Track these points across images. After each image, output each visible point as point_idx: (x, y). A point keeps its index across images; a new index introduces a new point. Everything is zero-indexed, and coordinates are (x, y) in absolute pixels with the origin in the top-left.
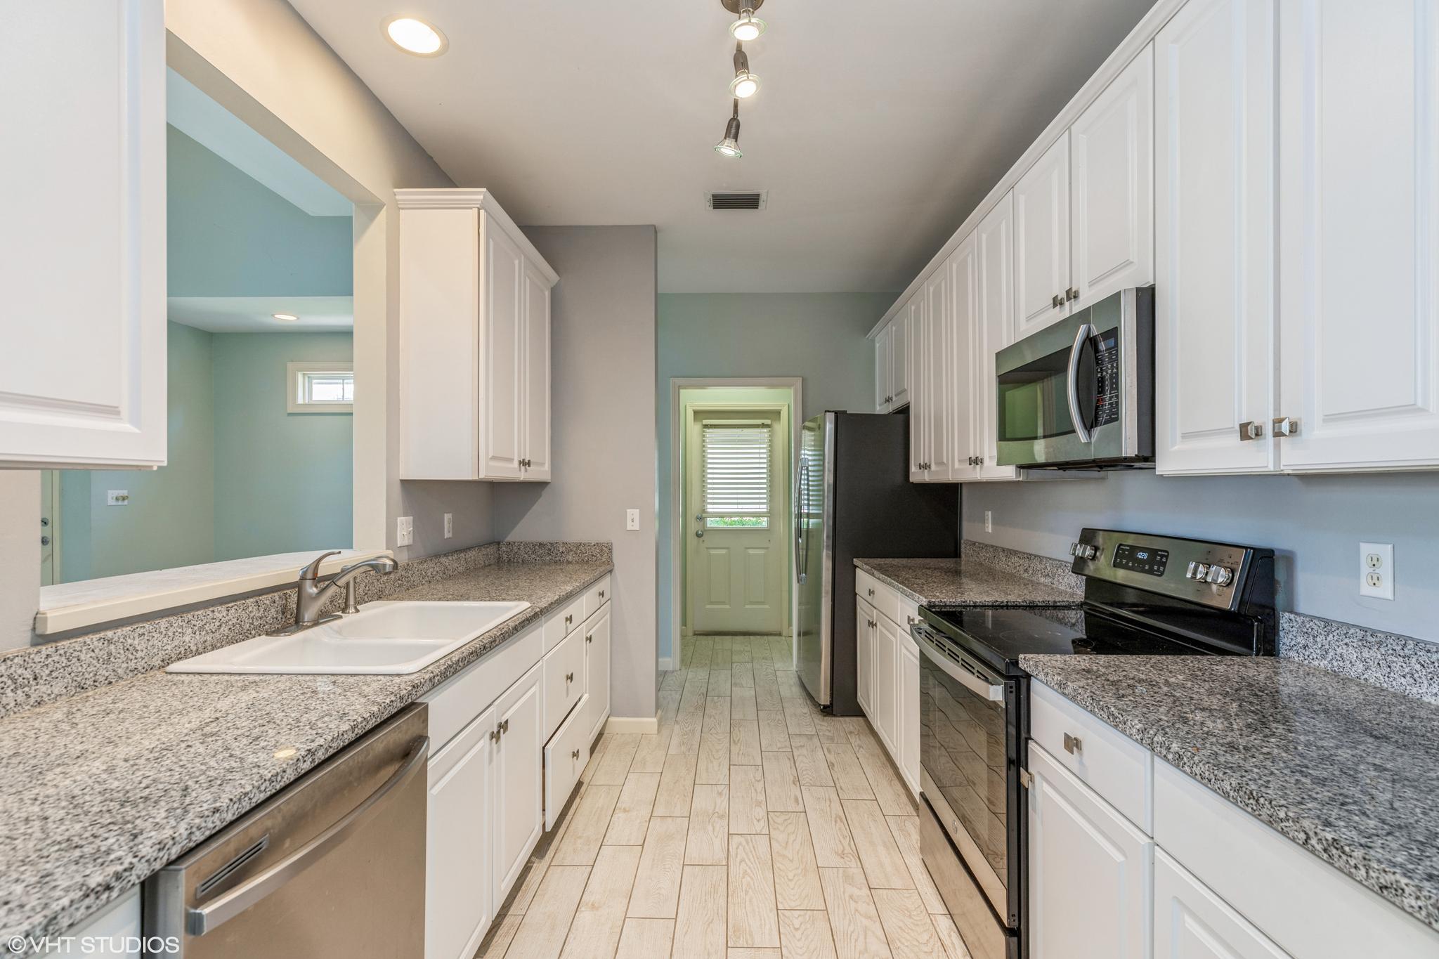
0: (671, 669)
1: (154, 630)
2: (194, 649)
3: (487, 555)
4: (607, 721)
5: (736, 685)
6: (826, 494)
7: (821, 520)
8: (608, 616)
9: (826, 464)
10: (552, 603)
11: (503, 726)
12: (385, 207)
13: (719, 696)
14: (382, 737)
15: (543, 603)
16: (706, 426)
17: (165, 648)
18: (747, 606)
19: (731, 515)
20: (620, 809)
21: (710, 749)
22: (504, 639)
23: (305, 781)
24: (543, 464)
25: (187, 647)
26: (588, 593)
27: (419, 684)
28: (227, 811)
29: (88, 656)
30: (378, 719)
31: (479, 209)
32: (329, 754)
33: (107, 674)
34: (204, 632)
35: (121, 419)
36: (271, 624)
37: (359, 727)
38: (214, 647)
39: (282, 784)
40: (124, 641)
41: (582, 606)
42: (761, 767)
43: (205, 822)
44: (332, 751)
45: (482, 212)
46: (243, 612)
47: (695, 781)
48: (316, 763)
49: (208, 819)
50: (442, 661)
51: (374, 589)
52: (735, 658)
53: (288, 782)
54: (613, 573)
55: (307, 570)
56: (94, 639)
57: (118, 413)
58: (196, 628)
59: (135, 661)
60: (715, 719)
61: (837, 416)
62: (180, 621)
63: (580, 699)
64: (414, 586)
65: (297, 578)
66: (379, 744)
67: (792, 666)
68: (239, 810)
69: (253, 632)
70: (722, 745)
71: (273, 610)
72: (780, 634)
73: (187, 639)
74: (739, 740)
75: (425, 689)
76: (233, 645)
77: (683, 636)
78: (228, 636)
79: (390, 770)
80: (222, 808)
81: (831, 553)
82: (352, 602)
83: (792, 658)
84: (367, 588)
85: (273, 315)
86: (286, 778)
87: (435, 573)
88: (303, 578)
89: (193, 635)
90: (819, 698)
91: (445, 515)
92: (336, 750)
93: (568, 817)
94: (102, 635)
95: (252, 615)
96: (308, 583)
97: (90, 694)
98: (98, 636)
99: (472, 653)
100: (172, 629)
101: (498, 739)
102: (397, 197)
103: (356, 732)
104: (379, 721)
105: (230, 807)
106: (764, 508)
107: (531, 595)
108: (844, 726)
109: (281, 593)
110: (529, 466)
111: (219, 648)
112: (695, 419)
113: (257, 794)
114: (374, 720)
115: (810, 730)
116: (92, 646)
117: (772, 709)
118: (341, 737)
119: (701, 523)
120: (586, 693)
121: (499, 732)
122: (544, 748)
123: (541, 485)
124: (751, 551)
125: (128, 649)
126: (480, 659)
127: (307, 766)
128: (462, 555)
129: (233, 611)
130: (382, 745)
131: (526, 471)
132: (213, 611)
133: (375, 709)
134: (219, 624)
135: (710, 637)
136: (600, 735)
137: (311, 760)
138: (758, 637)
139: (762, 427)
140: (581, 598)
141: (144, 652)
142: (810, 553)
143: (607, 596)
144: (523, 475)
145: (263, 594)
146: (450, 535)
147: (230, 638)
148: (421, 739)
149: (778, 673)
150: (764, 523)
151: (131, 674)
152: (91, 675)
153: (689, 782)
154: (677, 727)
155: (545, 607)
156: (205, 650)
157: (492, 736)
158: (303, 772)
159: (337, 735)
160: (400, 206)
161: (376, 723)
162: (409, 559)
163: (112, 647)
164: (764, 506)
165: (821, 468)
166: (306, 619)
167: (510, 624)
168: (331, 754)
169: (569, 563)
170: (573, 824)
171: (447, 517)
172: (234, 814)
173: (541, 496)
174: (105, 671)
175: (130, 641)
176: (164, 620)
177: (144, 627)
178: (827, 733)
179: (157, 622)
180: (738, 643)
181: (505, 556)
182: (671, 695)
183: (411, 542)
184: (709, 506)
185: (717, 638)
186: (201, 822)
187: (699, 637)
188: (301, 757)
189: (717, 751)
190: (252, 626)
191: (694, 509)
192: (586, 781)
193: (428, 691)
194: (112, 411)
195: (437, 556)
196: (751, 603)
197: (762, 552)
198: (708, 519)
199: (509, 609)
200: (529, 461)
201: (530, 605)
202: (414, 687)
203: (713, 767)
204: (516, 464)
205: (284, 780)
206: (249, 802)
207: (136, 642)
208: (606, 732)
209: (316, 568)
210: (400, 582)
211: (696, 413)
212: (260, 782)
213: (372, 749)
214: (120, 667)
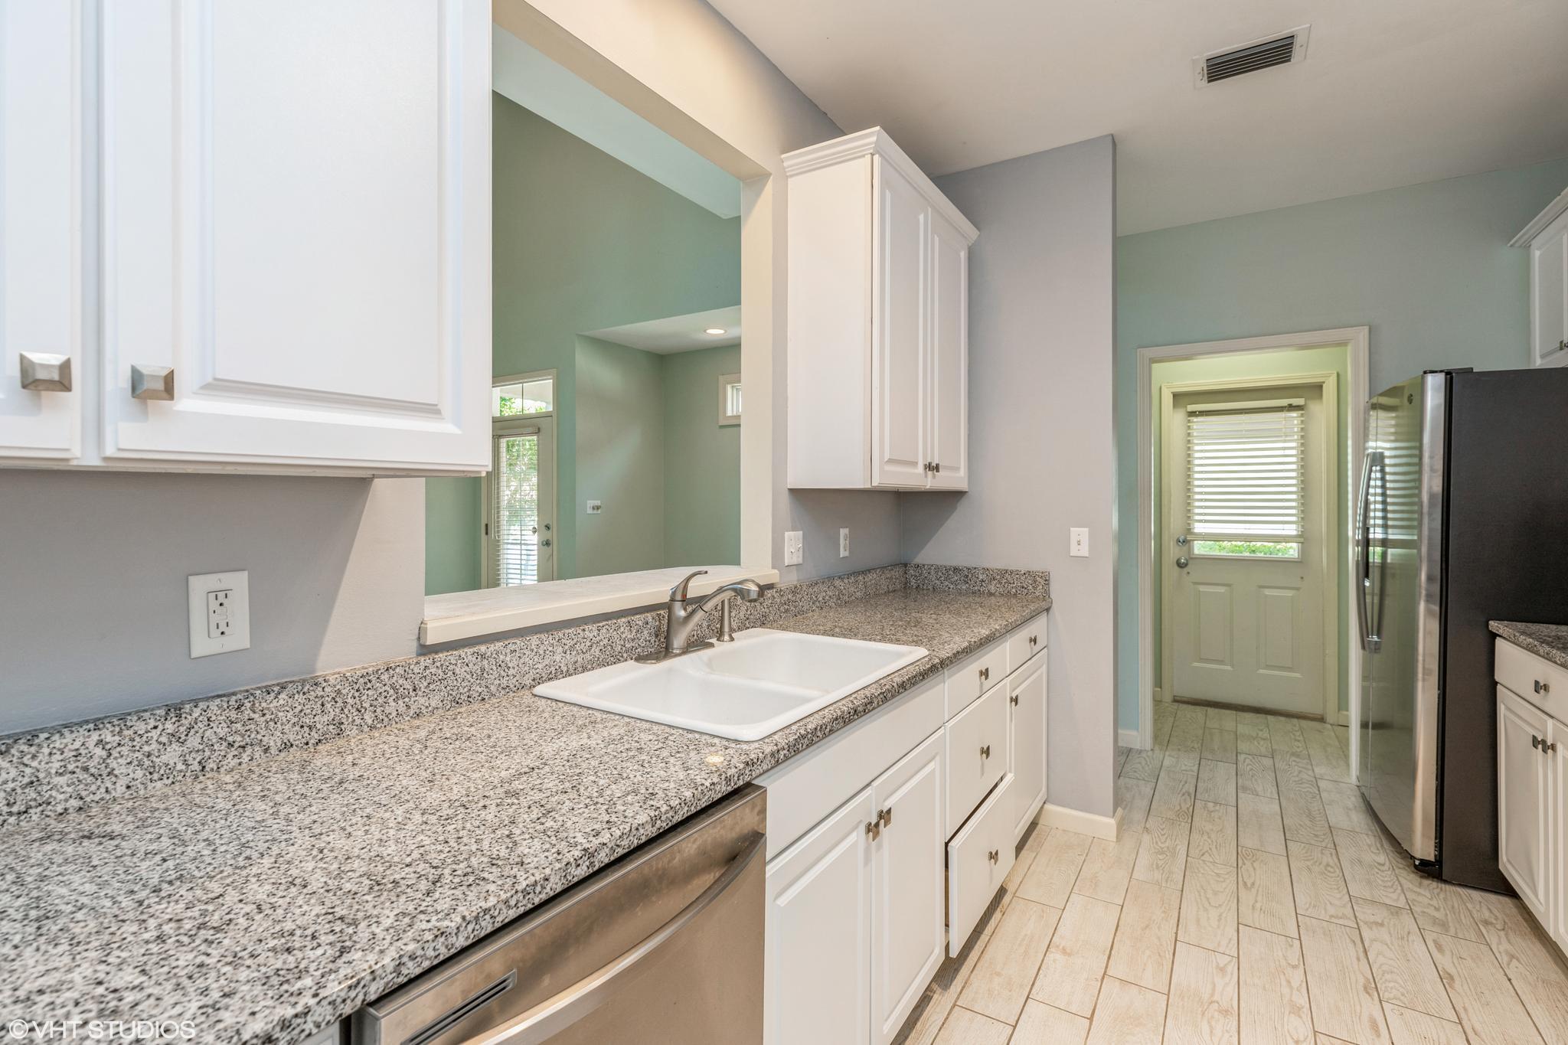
0: (1138, 747)
1: (525, 647)
2: (565, 669)
3: (891, 578)
4: (1042, 807)
5: (1245, 789)
6: (1425, 509)
7: (1415, 551)
8: (1045, 667)
9: (1426, 459)
10: (958, 652)
11: (885, 816)
12: (771, 177)
13: (1216, 803)
14: (696, 835)
15: (946, 652)
16: (1192, 414)
17: (536, 666)
18: (1261, 671)
19: (1230, 537)
20: (1058, 947)
21: (1202, 887)
22: (885, 700)
23: (581, 891)
24: (957, 469)
25: (557, 667)
26: (1012, 639)
27: (755, 760)
28: (456, 934)
29: (463, 670)
30: (693, 808)
31: (872, 155)
32: (616, 855)
33: (480, 690)
34: (575, 652)
35: (443, 419)
36: (643, 647)
37: (662, 818)
38: (584, 669)
39: (543, 897)
40: (496, 657)
41: (1003, 656)
42: (1298, 942)
43: (423, 948)
44: (620, 852)
45: (876, 157)
46: (615, 633)
47: (1176, 933)
48: (595, 869)
49: (426, 945)
50: (794, 728)
51: (756, 613)
52: (1243, 746)
53: (552, 894)
54: (1051, 612)
55: (675, 591)
56: (469, 653)
57: (438, 412)
58: (566, 647)
59: (507, 678)
60: (1209, 837)
61: (1452, 378)
62: (550, 638)
63: (1002, 779)
64: (801, 612)
65: (667, 599)
66: (689, 845)
67: (1348, 774)
68: (476, 933)
69: (625, 655)
70: (1224, 885)
71: (646, 632)
72: (1321, 719)
73: (558, 658)
74: (1253, 884)
75: (765, 767)
76: (604, 669)
77: (1157, 702)
78: (598, 658)
79: (708, 878)
80: (449, 930)
81: (1437, 608)
82: (726, 629)
83: (1348, 765)
84: (749, 613)
85: (705, 331)
86: (548, 888)
87: (827, 598)
88: (673, 600)
89: (564, 655)
90: (1412, 845)
91: (841, 529)
92: (627, 850)
93: (984, 938)
94: (475, 649)
95: (624, 636)
96: (678, 605)
97: (462, 710)
98: (471, 650)
99: (836, 719)
100: (542, 647)
101: (876, 834)
102: (785, 164)
103: (657, 826)
104: (693, 810)
105: (462, 929)
106: (1292, 530)
107: (933, 638)
108: (1470, 906)
109: (654, 614)
110: (938, 471)
111: (590, 670)
112: (1175, 405)
113: (505, 911)
114: (686, 808)
115: (1395, 898)
116: (466, 660)
117: (1313, 842)
118: (634, 831)
119: (1185, 548)
120: (1010, 772)
121: (877, 825)
122: (947, 844)
123: (955, 496)
124: (1267, 592)
125: (500, 666)
126: (848, 726)
127: (582, 872)
128: (861, 578)
129: (604, 631)
130: (695, 846)
131: (934, 477)
132: (584, 630)
133: (688, 794)
134: (589, 644)
135: (1198, 709)
136: (1034, 825)
137: (587, 863)
138: (1282, 719)
139: (1289, 411)
140: (1004, 644)
141: (516, 670)
142: (1388, 602)
143: (1041, 643)
144: (930, 483)
145: (637, 614)
146: (847, 554)
147: (601, 659)
148: (755, 839)
149: (1322, 784)
150: (1292, 550)
151: (503, 692)
152: (466, 690)
153: (1168, 934)
154: (1146, 838)
155: (948, 658)
156: (576, 671)
157: (869, 829)
158: (576, 880)
159: (628, 829)
160: (788, 174)
161: (689, 814)
162: (798, 580)
163: (485, 662)
164: (1294, 526)
165: (1416, 468)
166: (675, 646)
167: (895, 680)
168: (619, 855)
169: (991, 594)
170: (990, 949)
171: (844, 532)
172: (468, 938)
173: (956, 508)
174: (478, 687)
175: (502, 657)
176: (535, 637)
177: (516, 643)
178: (1431, 911)
179: (528, 639)
180: (1247, 724)
181: (913, 582)
182: (1138, 786)
183: (800, 561)
184: (1197, 525)
185: (1210, 710)
186: (416, 948)
187: (1181, 705)
188: (572, 860)
189: (1215, 893)
190: (624, 649)
191: (1174, 526)
192: (1011, 889)
193: (768, 770)
194: (431, 410)
195: (831, 578)
196: (1268, 667)
197: (1289, 593)
198: (1196, 542)
199: (900, 655)
200: (937, 465)
201: (927, 653)
202: (747, 764)
203: (1208, 919)
204: (920, 469)
205: (546, 891)
206: (491, 921)
207: (508, 659)
208: (1041, 822)
209: (685, 588)
210: (786, 607)
211: (1176, 396)
212: (509, 895)
213: (679, 852)
214: (493, 684)
